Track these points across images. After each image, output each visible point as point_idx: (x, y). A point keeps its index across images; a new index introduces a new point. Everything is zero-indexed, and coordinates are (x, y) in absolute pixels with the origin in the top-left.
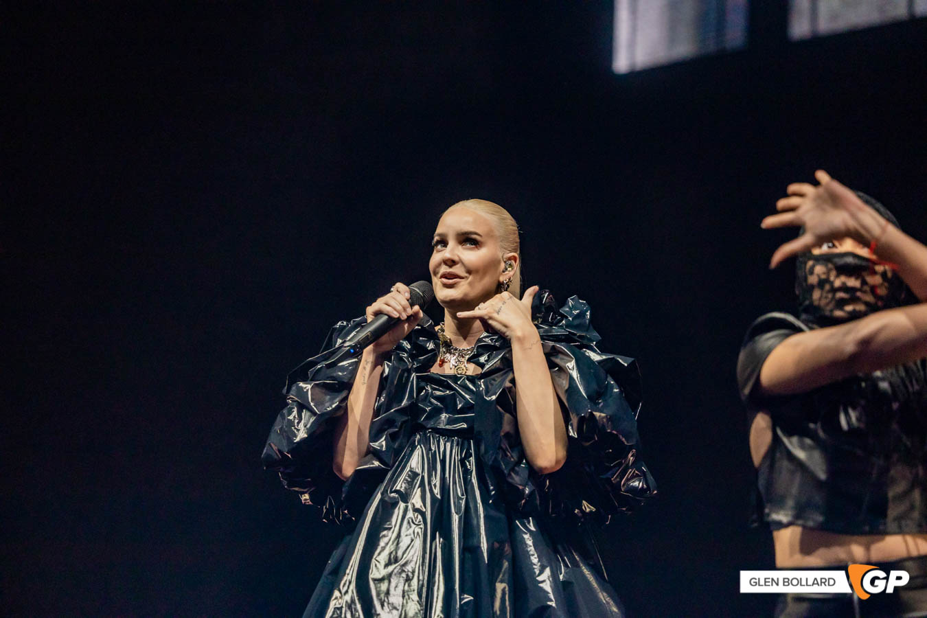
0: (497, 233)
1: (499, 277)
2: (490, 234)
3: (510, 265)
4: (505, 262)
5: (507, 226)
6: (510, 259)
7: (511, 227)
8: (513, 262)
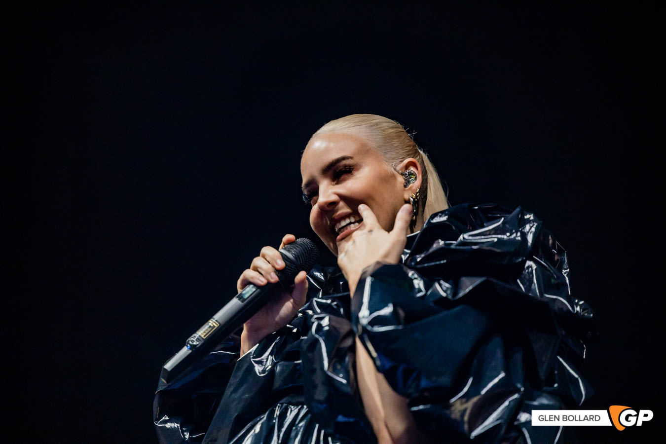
0: (373, 145)
1: (403, 196)
2: (365, 151)
3: (410, 174)
4: (402, 174)
5: (383, 131)
6: (407, 167)
7: (391, 131)
8: (412, 169)
